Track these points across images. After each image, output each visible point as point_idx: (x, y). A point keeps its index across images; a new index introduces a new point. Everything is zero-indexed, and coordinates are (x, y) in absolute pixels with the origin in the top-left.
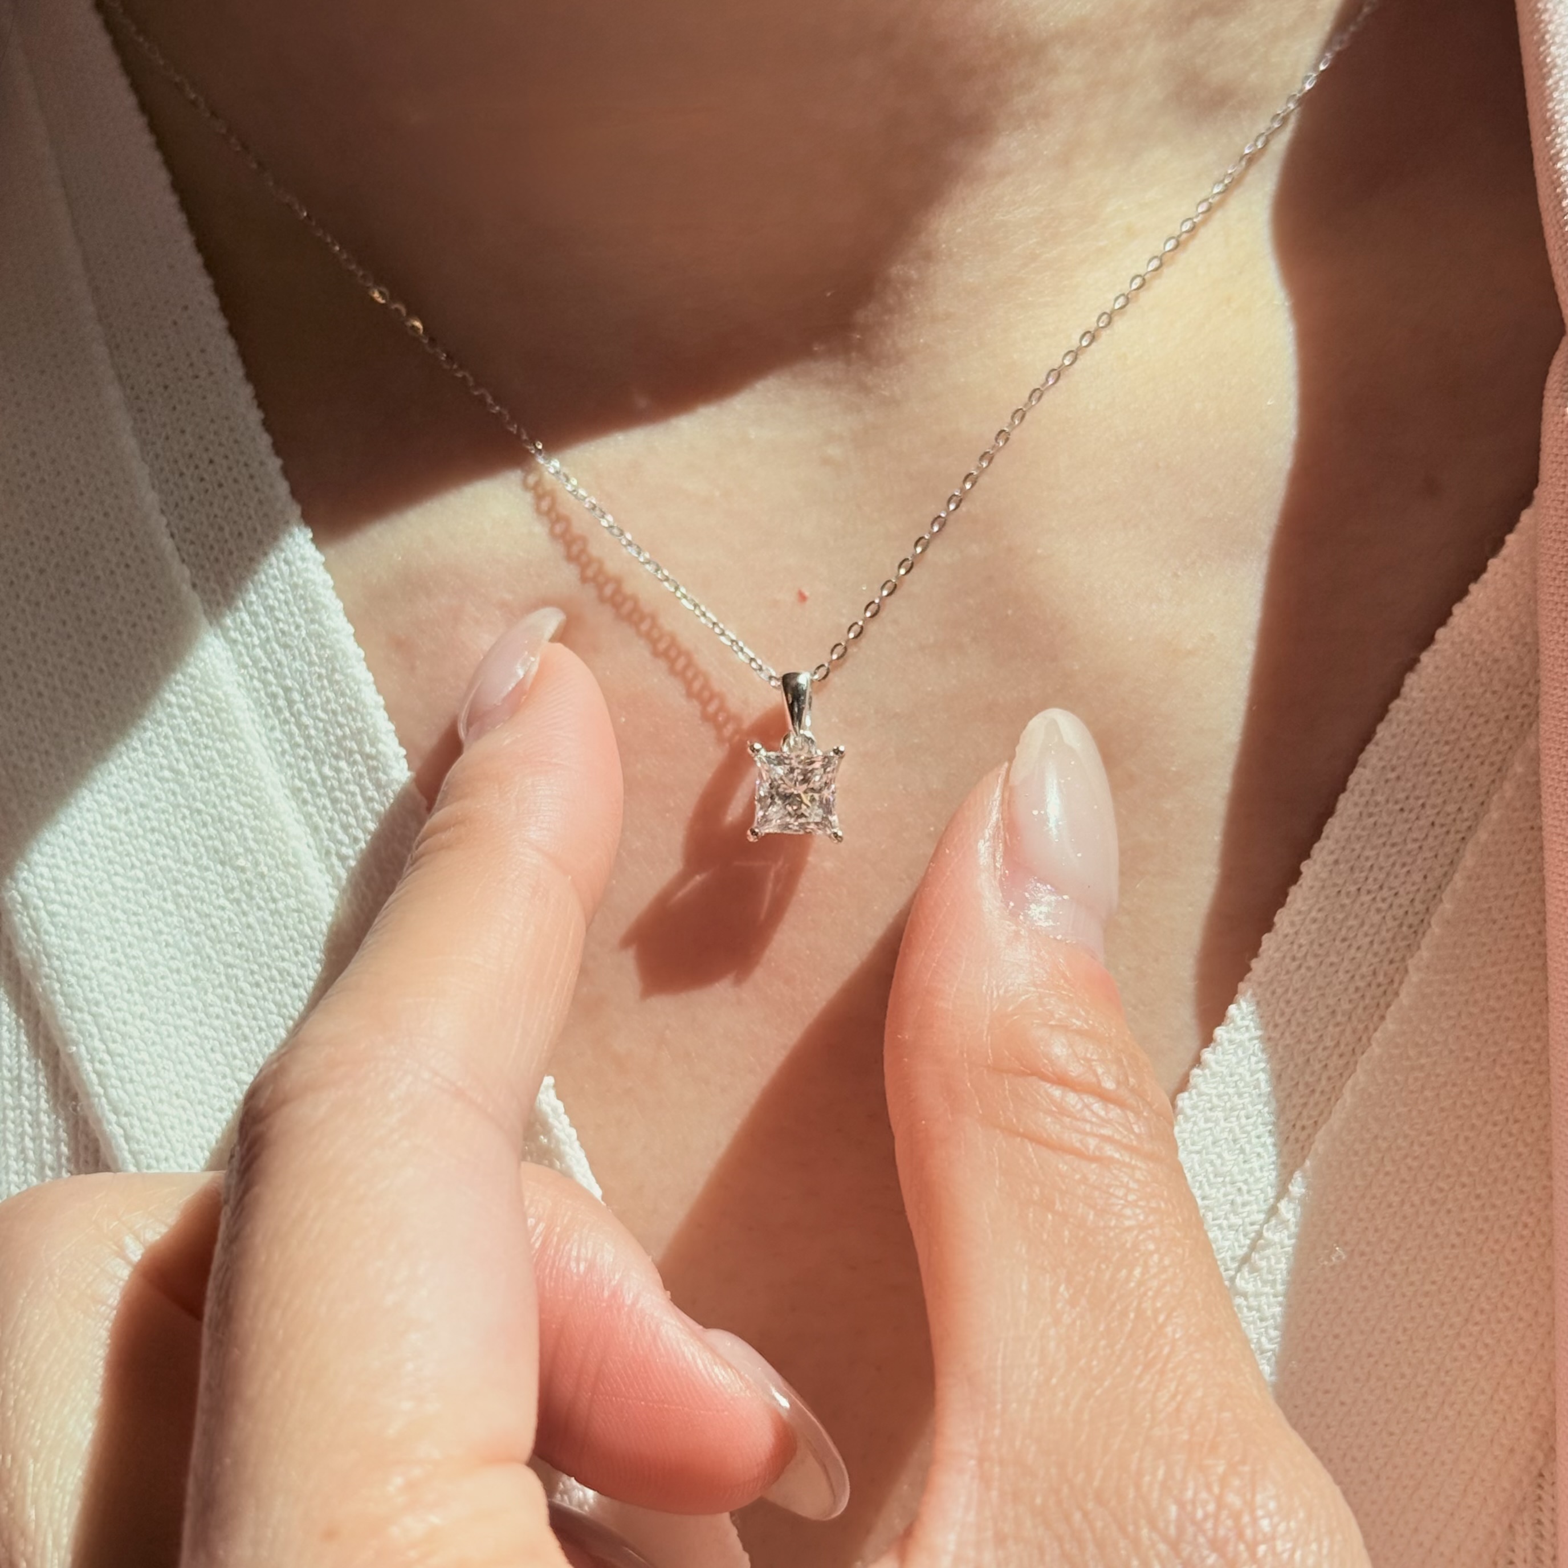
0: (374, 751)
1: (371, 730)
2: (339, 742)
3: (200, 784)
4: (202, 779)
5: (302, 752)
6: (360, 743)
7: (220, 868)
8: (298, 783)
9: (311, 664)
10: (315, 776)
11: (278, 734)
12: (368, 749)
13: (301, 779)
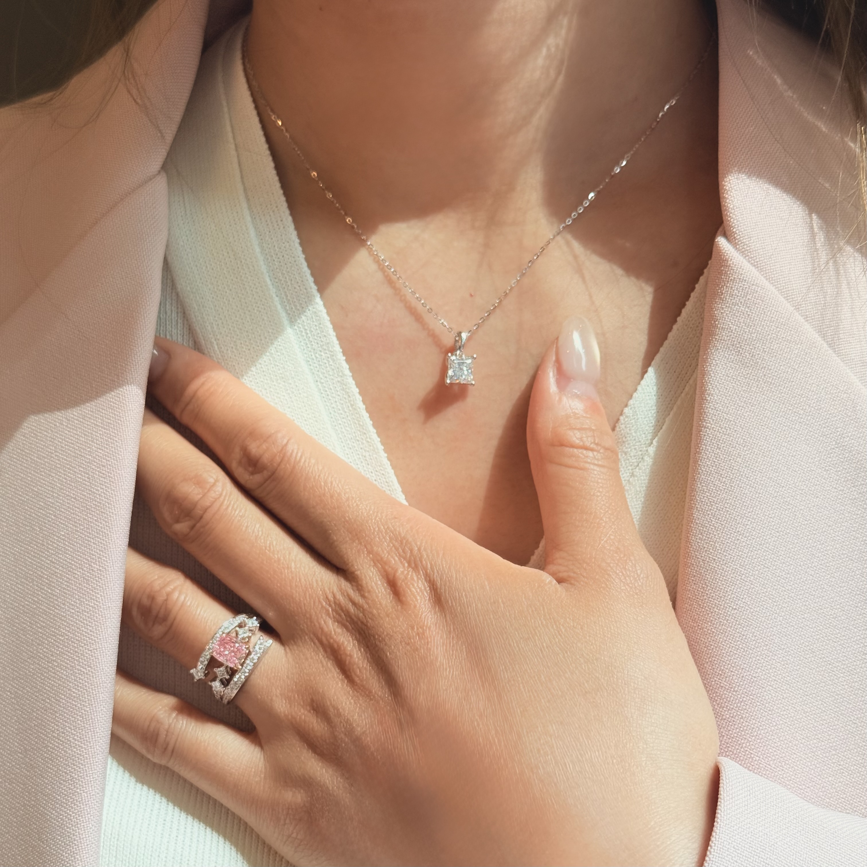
0: (332, 350)
1: (332, 343)
2: (322, 346)
3: (278, 357)
4: (278, 356)
5: (310, 349)
6: (328, 347)
7: (283, 383)
8: (308, 359)
9: (313, 322)
10: (313, 357)
11: (302, 344)
12: (330, 349)
13: (309, 358)
